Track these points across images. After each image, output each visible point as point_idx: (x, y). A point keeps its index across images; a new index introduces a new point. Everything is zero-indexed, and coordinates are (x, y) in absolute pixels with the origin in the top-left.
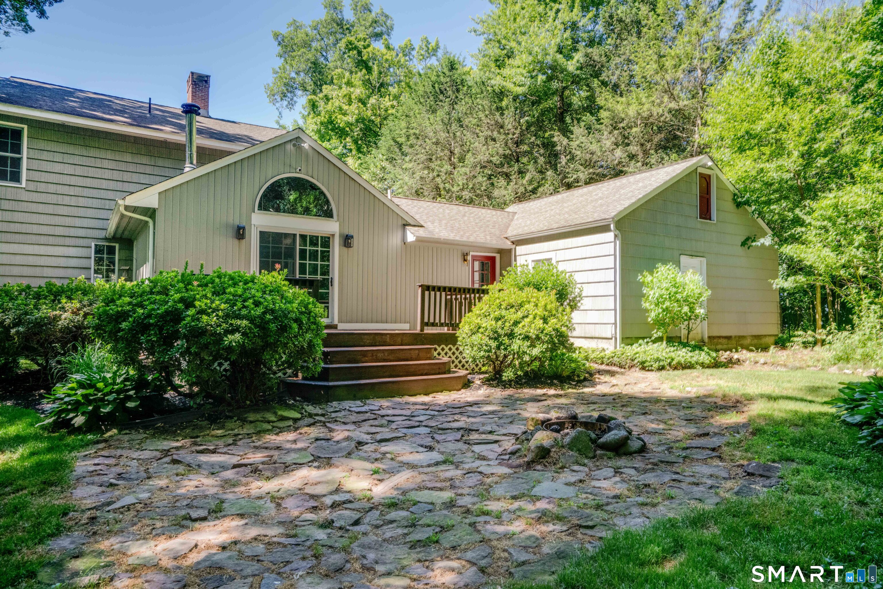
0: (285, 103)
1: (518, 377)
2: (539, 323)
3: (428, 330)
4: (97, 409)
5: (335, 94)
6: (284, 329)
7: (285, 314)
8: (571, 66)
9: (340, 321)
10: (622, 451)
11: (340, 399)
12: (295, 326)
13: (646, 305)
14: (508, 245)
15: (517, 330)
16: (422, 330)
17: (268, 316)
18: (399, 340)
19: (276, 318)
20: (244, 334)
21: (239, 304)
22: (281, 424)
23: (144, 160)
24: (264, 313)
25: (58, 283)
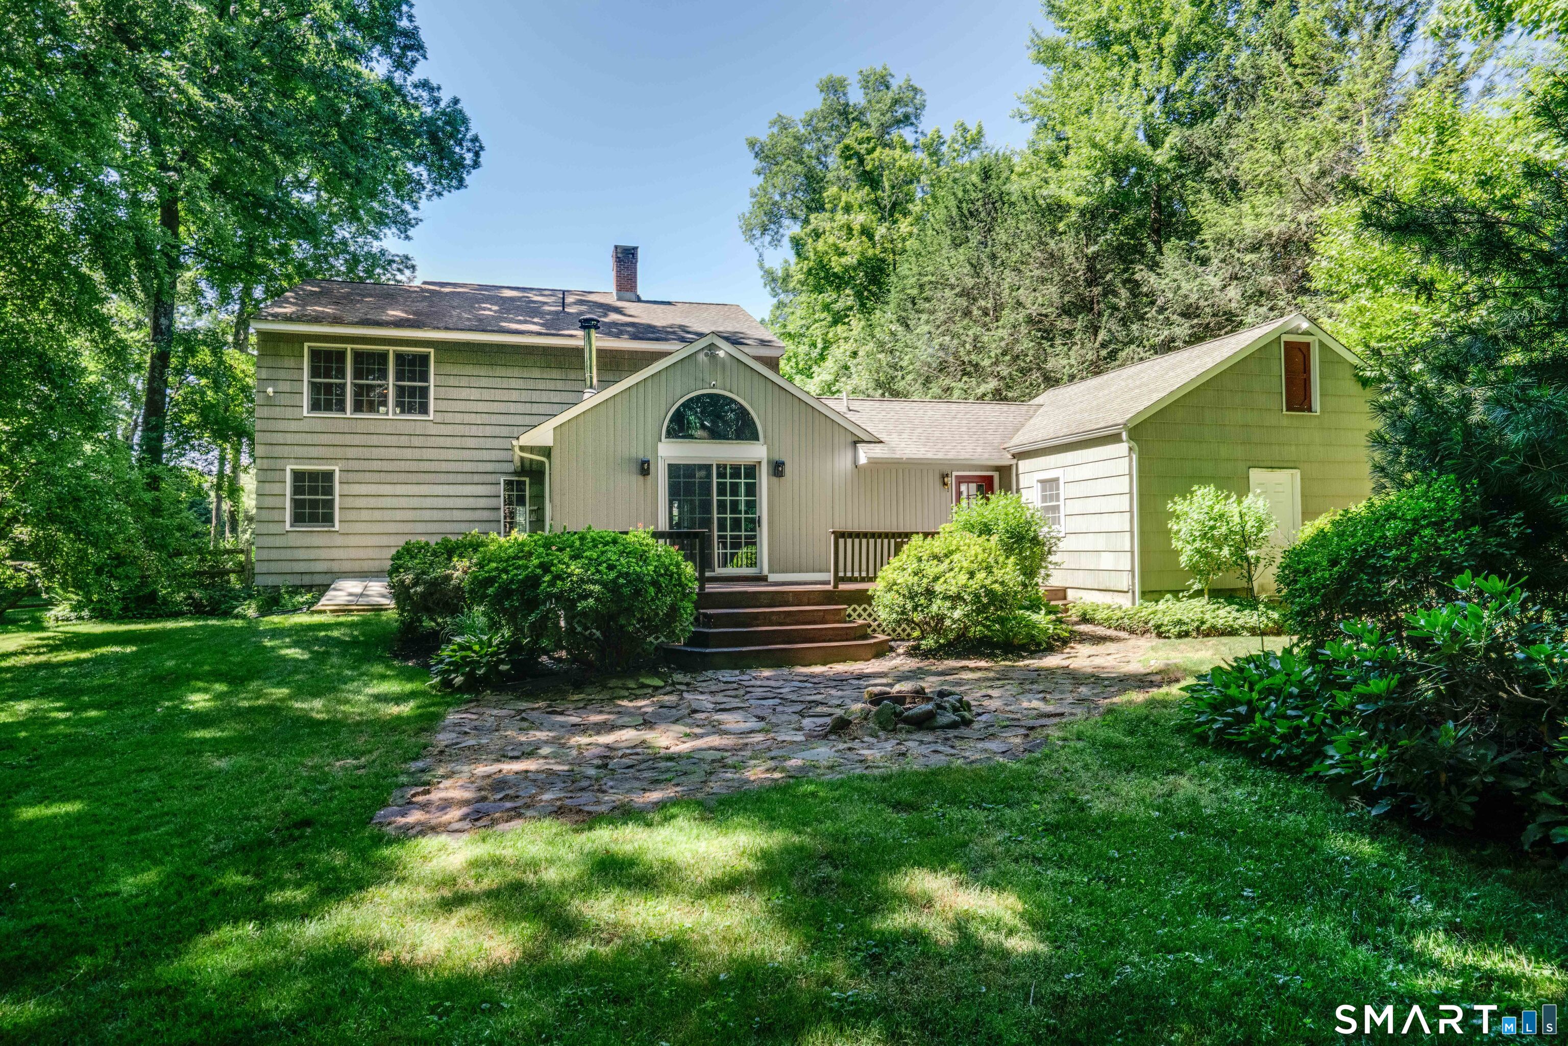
0: (767, 238)
1: (941, 647)
2: (963, 578)
3: (842, 587)
4: (473, 671)
5: (828, 226)
6: (637, 593)
7: (639, 577)
8: (1160, 157)
9: (771, 571)
10: (926, 724)
11: (717, 668)
12: (652, 590)
13: (1176, 544)
14: (1006, 459)
15: (938, 587)
16: (836, 586)
17: (621, 581)
18: (805, 600)
19: (629, 582)
20: (597, 599)
21: (593, 569)
22: (638, 692)
23: (555, 374)
24: (618, 577)
25: (453, 538)
